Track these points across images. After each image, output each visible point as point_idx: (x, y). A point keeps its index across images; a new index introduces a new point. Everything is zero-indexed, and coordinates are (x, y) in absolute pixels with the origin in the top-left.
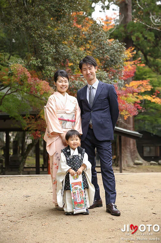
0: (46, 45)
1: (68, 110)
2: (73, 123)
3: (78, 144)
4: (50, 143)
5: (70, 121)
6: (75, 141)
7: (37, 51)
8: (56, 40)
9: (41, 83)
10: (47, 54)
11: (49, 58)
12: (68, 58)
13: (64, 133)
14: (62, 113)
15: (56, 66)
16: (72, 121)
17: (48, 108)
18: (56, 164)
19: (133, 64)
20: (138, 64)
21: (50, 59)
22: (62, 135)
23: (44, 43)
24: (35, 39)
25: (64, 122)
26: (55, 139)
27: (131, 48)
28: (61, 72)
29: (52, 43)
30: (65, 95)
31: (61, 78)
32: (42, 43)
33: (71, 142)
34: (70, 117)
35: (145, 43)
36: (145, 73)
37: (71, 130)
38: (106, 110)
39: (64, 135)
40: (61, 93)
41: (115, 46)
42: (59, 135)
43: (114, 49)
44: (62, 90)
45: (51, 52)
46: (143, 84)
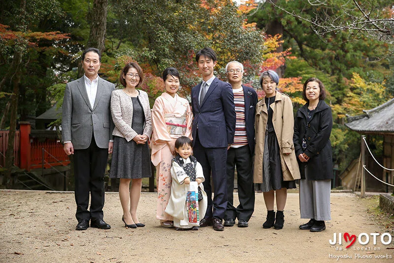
0: (162, 33)
1: (178, 114)
2: (184, 129)
3: (189, 153)
4: (156, 151)
5: (180, 126)
6: (186, 151)
7: (151, 40)
8: (175, 26)
9: (154, 80)
10: (164, 43)
11: (166, 48)
12: (190, 48)
13: (171, 139)
14: (171, 117)
15: (176, 58)
16: (182, 126)
17: (154, 112)
18: (162, 176)
19: (281, 56)
20: (287, 55)
21: (168, 50)
22: (169, 143)
23: (160, 30)
24: (149, 25)
25: (174, 127)
26: (161, 147)
27: (278, 36)
28: (172, 70)
29: (170, 30)
30: (175, 97)
31: (170, 77)
32: (157, 31)
33: (182, 151)
34: (179, 122)
35: (300, 28)
36: (300, 68)
37: (181, 136)
38: (217, 112)
39: (173, 142)
40: (170, 93)
41: (251, 34)
42: (167, 142)
43: (249, 39)
44: (172, 91)
45: (169, 42)
46: (293, 82)
